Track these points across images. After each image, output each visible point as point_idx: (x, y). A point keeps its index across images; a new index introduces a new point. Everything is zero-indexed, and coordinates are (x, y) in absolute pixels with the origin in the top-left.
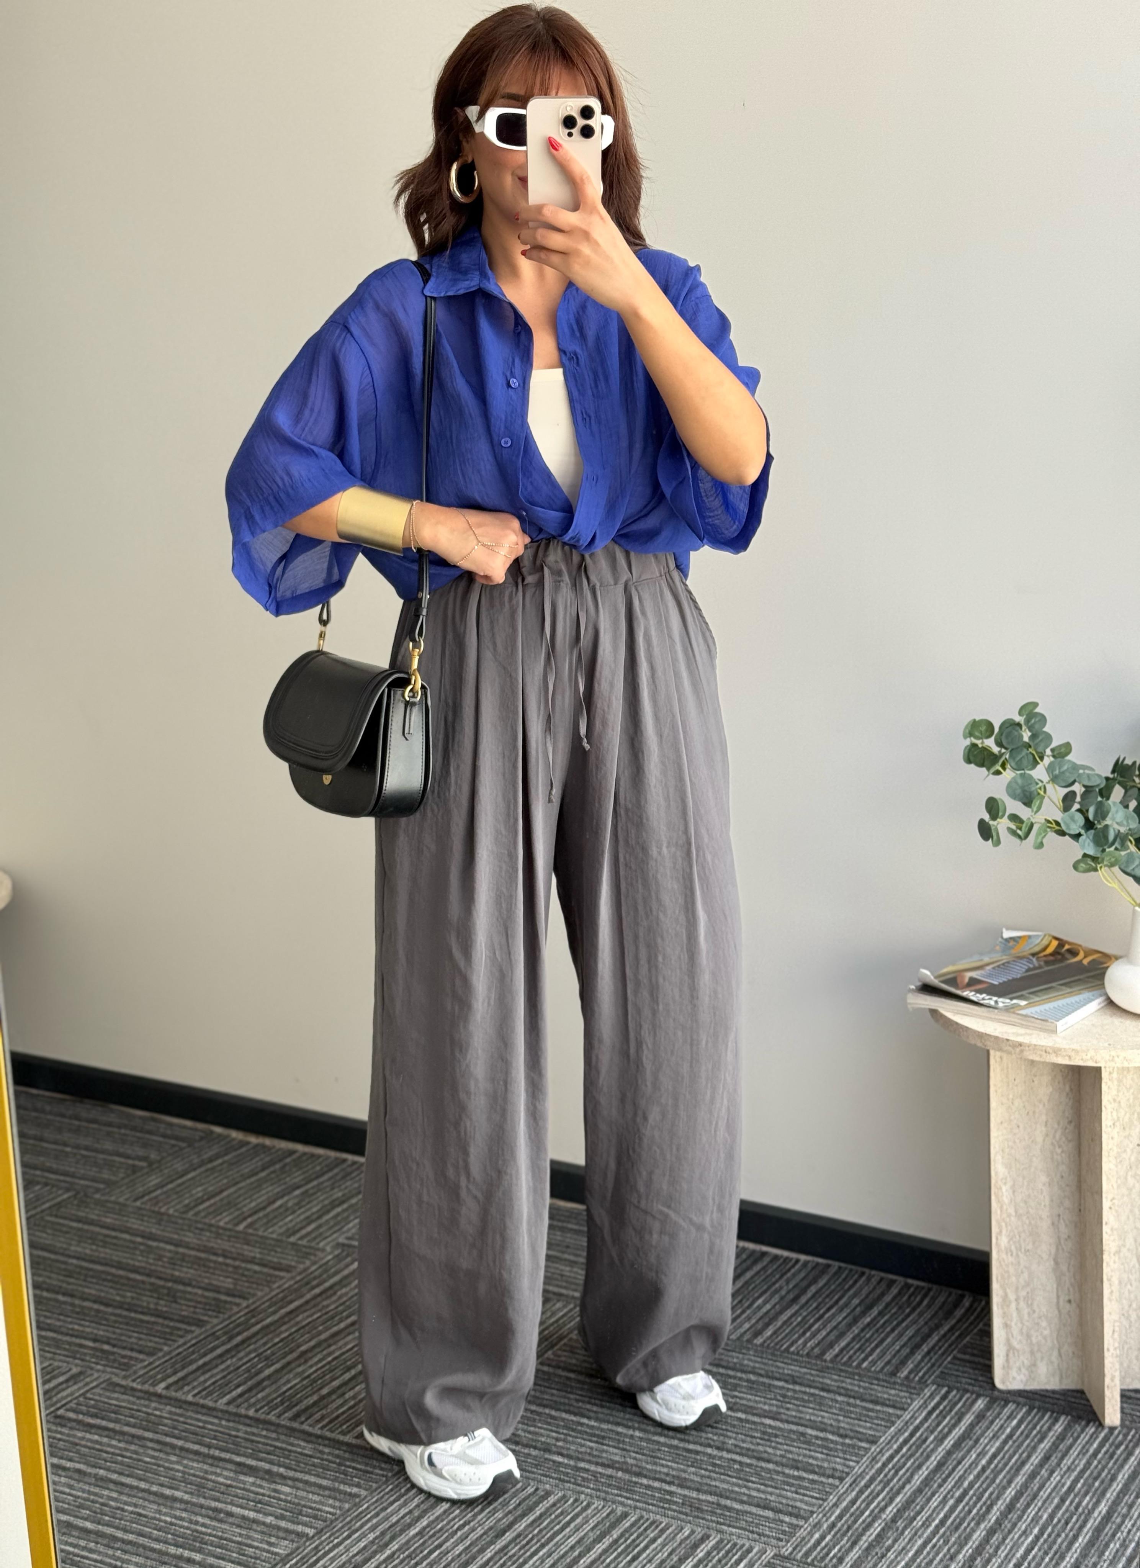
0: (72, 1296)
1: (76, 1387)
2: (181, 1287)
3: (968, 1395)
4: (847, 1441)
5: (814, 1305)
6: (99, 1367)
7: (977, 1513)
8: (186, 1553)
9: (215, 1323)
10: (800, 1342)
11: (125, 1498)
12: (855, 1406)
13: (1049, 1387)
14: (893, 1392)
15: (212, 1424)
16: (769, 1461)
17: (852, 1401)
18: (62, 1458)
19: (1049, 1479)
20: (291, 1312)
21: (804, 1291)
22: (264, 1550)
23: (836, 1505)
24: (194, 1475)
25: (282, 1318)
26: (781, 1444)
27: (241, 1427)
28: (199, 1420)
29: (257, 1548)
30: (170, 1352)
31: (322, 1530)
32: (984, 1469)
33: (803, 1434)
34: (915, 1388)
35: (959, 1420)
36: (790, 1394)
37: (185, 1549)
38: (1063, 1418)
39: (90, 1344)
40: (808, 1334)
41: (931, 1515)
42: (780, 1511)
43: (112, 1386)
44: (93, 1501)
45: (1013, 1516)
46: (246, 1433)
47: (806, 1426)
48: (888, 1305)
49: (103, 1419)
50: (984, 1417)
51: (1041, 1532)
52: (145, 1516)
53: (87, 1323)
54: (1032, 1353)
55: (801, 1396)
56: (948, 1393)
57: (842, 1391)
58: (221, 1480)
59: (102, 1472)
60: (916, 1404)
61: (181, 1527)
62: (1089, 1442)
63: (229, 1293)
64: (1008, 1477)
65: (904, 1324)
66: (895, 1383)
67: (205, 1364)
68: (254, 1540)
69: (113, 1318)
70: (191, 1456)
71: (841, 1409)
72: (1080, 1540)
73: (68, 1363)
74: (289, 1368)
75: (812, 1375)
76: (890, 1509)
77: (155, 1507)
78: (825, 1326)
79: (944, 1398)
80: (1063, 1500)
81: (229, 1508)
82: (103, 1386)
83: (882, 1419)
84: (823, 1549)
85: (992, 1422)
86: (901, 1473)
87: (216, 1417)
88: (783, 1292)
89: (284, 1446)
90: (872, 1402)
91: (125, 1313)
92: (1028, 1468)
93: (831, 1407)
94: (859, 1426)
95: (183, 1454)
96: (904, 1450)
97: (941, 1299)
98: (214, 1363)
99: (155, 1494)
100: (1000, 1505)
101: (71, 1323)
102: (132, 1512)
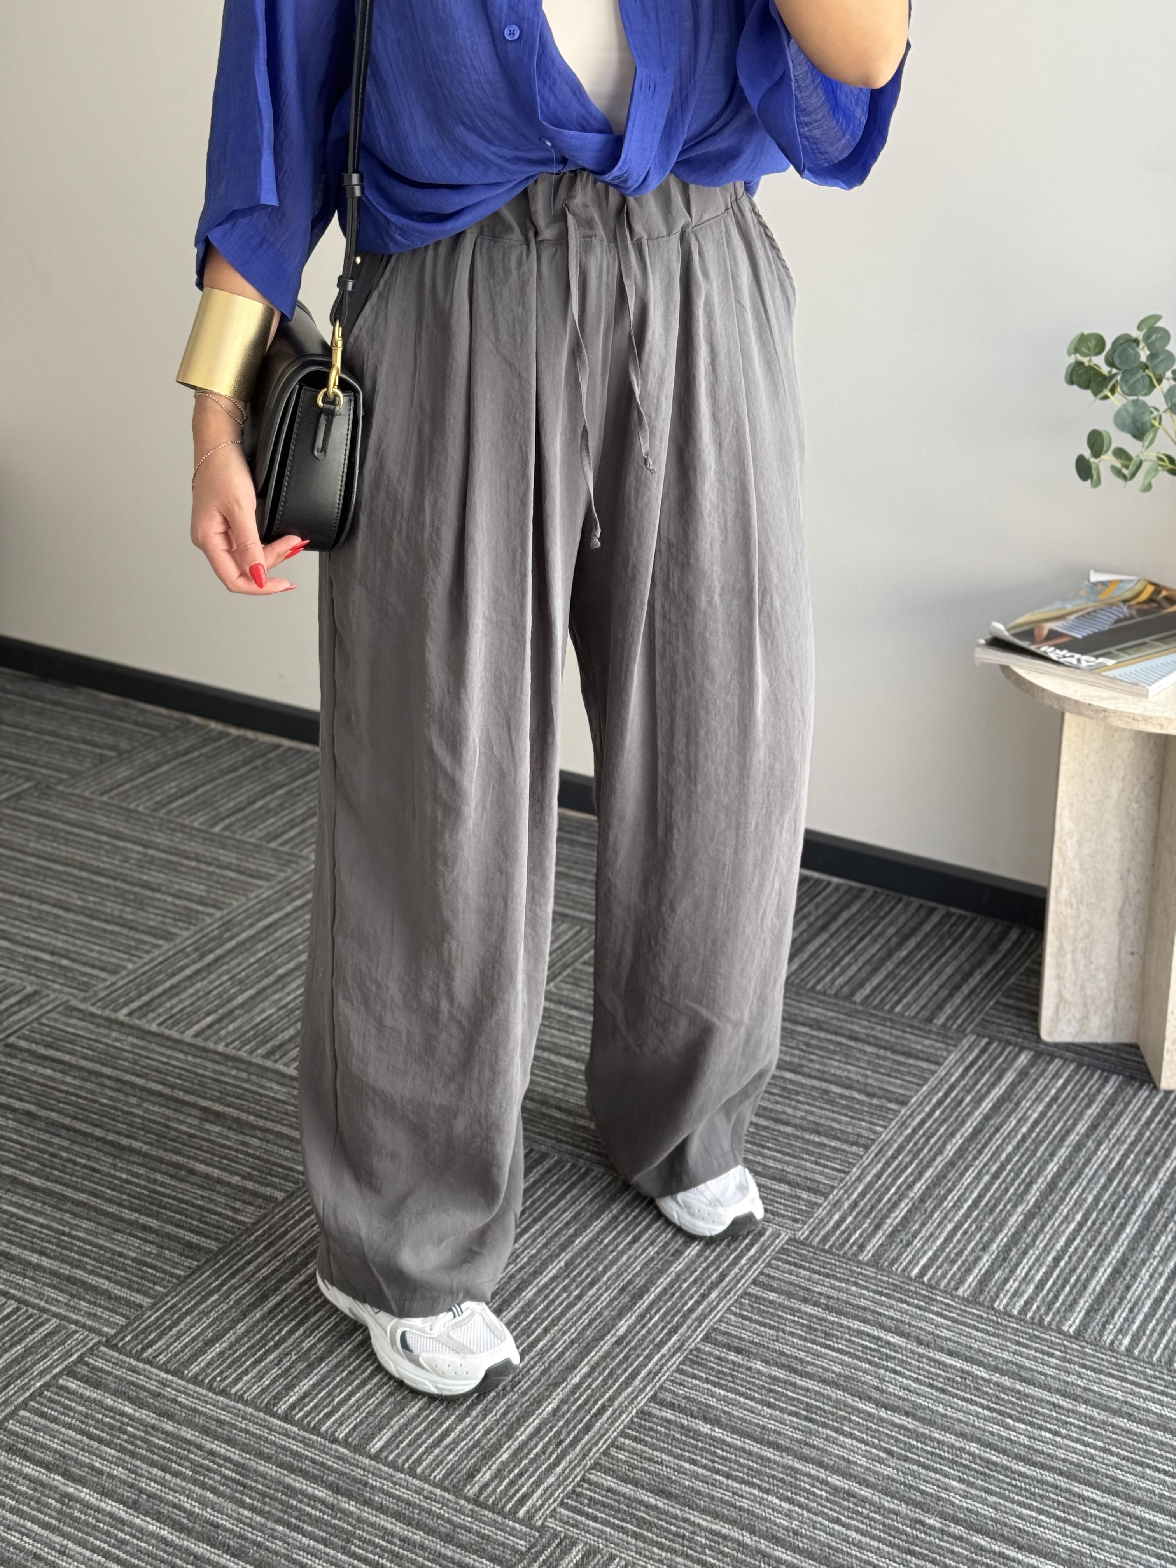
0: (29, 898)
1: (29, 1010)
2: (149, 893)
3: (1010, 1048)
4: (875, 1101)
5: (846, 934)
6: (56, 986)
7: (1014, 1194)
8: (144, 1219)
9: (186, 935)
10: (828, 979)
11: (77, 1148)
12: (885, 1058)
13: (1101, 1040)
14: (927, 1042)
15: (178, 1059)
16: (787, 1124)
17: (882, 1052)
18: (10, 1096)
19: (1095, 1153)
20: (269, 927)
21: (835, 917)
22: (228, 1217)
23: (859, 1179)
24: (155, 1122)
25: (258, 933)
26: (802, 1103)
27: (208, 1064)
28: (162, 1055)
29: (220, 1214)
30: (135, 971)
31: (293, 1193)
32: (1024, 1139)
33: (826, 1092)
34: (951, 1038)
35: (1000, 1078)
36: (814, 1042)
37: (140, 1213)
38: (1114, 1078)
39: (48, 957)
40: (837, 970)
41: (963, 1194)
42: (797, 1186)
43: (69, 1010)
44: (43, 1151)
45: (1055, 1197)
46: (214, 1071)
47: (830, 1082)
48: (927, 935)
49: (58, 1050)
50: (1027, 1074)
51: (1085, 1218)
52: (98, 1171)
53: (44, 931)
54: (1085, 1005)
55: (826, 1045)
56: (988, 1044)
57: (872, 1040)
58: (184, 1128)
59: (54, 1115)
60: (953, 1058)
61: (137, 1185)
62: (1142, 1109)
63: (202, 902)
64: (1051, 1148)
65: (943, 960)
66: (930, 1032)
67: (173, 987)
68: (217, 1203)
69: (73, 926)
70: (152, 1098)
71: (869, 1062)
72: (1128, 1230)
73: (21, 979)
74: (264, 995)
75: (839, 1020)
76: (918, 1185)
77: (110, 1160)
78: (856, 959)
79: (983, 1051)
80: (1110, 1180)
81: (192, 1164)
82: (60, 1009)
83: (915, 1075)
84: (843, 1233)
85: (1035, 1081)
86: (933, 1141)
87: (181, 1051)
88: (812, 919)
89: (255, 1088)
90: (904, 1054)
91: (87, 920)
92: (1073, 1138)
93: (858, 1059)
94: (889, 1083)
95: (145, 1095)
96: (937, 1113)
97: (985, 930)
98: (183, 985)
99: (112, 1143)
100: (1040, 1184)
101: (27, 930)
102: (84, 1166)
